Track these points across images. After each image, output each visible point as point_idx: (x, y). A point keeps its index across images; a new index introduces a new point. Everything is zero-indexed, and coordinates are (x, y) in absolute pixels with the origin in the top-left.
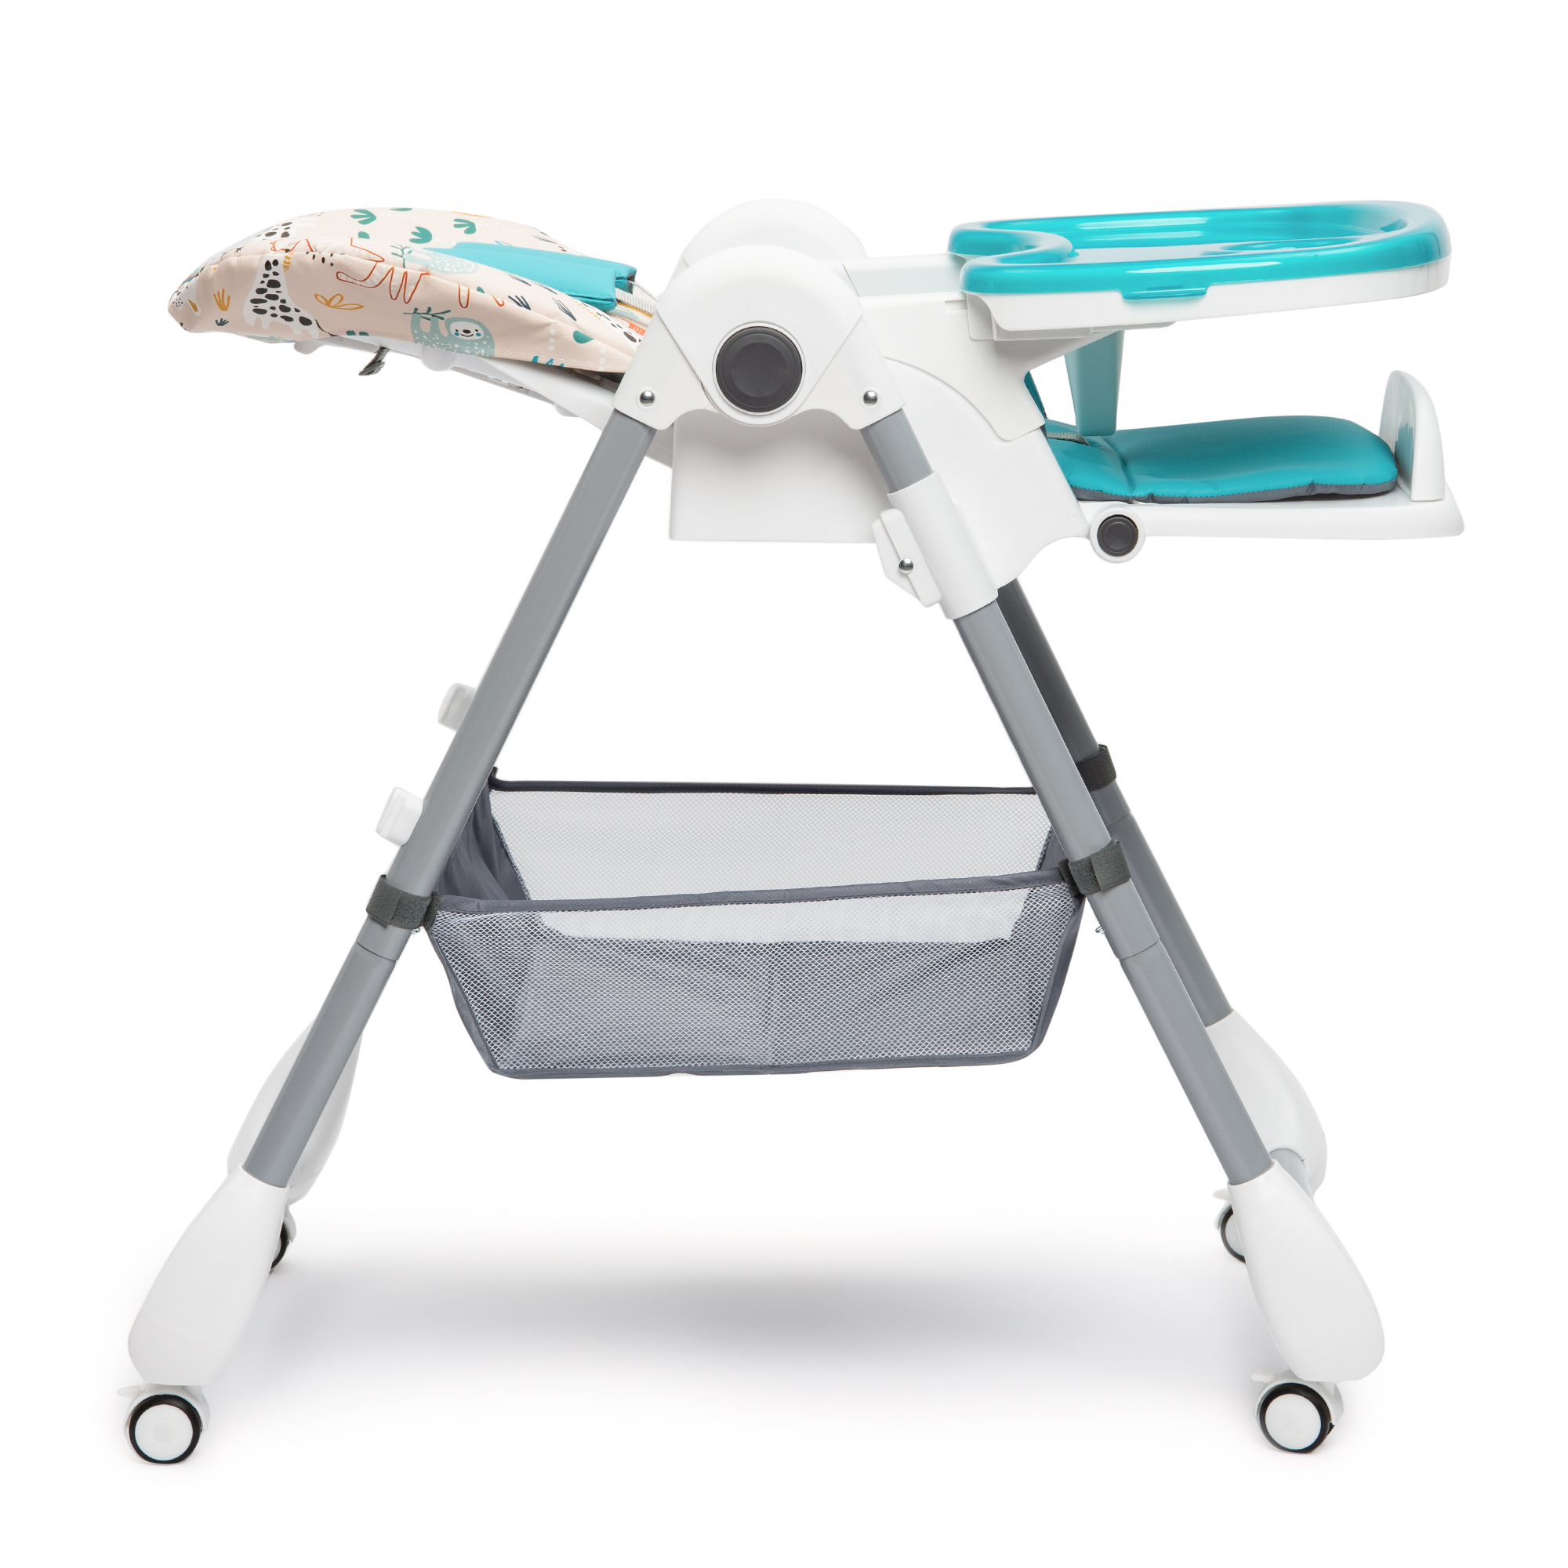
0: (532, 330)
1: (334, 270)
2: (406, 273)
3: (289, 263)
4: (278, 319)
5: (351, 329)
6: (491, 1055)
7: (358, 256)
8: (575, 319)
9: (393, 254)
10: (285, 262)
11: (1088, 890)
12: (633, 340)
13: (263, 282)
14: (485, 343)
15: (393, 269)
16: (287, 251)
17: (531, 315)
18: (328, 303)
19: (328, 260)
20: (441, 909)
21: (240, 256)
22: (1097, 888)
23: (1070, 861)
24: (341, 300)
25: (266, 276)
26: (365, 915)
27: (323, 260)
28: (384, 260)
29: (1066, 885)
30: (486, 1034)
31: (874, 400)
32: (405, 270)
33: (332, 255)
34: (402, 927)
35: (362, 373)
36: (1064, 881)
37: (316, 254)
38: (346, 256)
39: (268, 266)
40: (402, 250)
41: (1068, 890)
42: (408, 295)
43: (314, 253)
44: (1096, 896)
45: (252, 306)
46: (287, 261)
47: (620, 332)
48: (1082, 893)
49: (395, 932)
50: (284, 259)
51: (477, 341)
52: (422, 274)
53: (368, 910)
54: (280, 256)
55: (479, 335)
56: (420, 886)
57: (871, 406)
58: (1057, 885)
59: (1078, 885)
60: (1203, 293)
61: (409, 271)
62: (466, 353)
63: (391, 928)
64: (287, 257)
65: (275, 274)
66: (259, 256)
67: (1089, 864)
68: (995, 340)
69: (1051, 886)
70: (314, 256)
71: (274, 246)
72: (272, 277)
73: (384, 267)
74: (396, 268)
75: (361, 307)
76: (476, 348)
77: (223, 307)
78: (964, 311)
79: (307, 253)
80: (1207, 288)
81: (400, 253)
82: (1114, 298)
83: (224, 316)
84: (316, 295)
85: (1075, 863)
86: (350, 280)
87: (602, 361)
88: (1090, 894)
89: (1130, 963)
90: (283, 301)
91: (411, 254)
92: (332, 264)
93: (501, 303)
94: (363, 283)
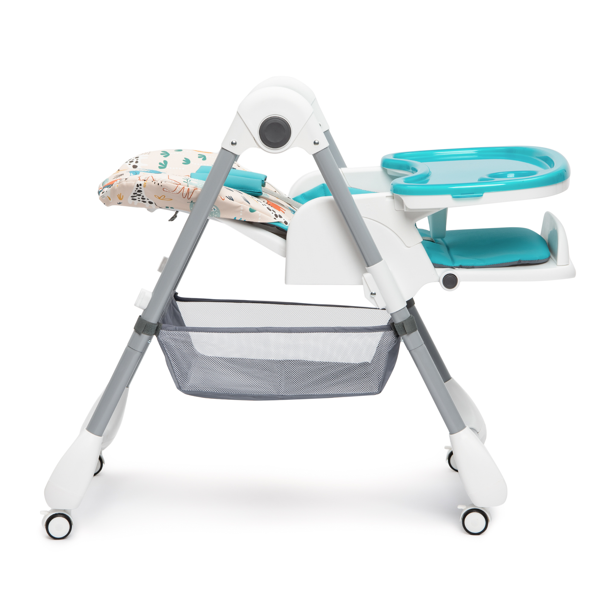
0: (235, 208)
1: (162, 187)
2: (189, 189)
3: (145, 185)
4: (141, 202)
5: (167, 206)
6: (179, 384)
7: (171, 183)
8: (250, 204)
9: (184, 182)
10: (144, 185)
11: (402, 334)
12: (270, 210)
13: (136, 191)
14: (217, 212)
15: (184, 187)
16: (145, 180)
17: (234, 203)
18: (159, 198)
19: (160, 184)
20: (161, 329)
21: (127, 181)
22: (406, 333)
23: (395, 323)
24: (164, 198)
25: (137, 189)
26: (133, 330)
27: (158, 184)
28: (180, 184)
29: (393, 332)
30: (177, 377)
31: (318, 143)
32: (188, 188)
33: (161, 182)
34: (148, 335)
35: (169, 220)
36: (392, 330)
37: (156, 182)
38: (167, 183)
39: (138, 186)
40: (187, 180)
41: (393, 333)
42: (189, 196)
43: (155, 182)
44: (405, 336)
45: (131, 198)
46: (145, 184)
47: (265, 207)
48: (399, 335)
49: (145, 337)
50: (144, 184)
51: (214, 212)
52: (195, 189)
53: (134, 328)
54: (142, 183)
55: (215, 210)
56: (154, 319)
57: (316, 146)
58: (389, 331)
59: (398, 332)
60: (482, 196)
61: (190, 188)
62: (210, 216)
63: (142, 335)
64: (145, 183)
65: (140, 188)
66: (134, 182)
67: (402, 324)
68: (405, 211)
69: (387, 332)
70: (155, 183)
71: (140, 178)
72: (139, 189)
73: (181, 187)
74: (185, 187)
75: (172, 200)
76: (214, 214)
77: (120, 199)
78: (393, 200)
79: (152, 182)
80: (483, 194)
81: (186, 181)
82: (449, 197)
83: (121, 201)
84: (155, 196)
85: (397, 324)
86: (168, 191)
87: (260, 218)
88: (402, 335)
89: (413, 352)
90: (143, 196)
91: (191, 181)
92: (161, 186)
93: (223, 199)
94: (173, 192)
